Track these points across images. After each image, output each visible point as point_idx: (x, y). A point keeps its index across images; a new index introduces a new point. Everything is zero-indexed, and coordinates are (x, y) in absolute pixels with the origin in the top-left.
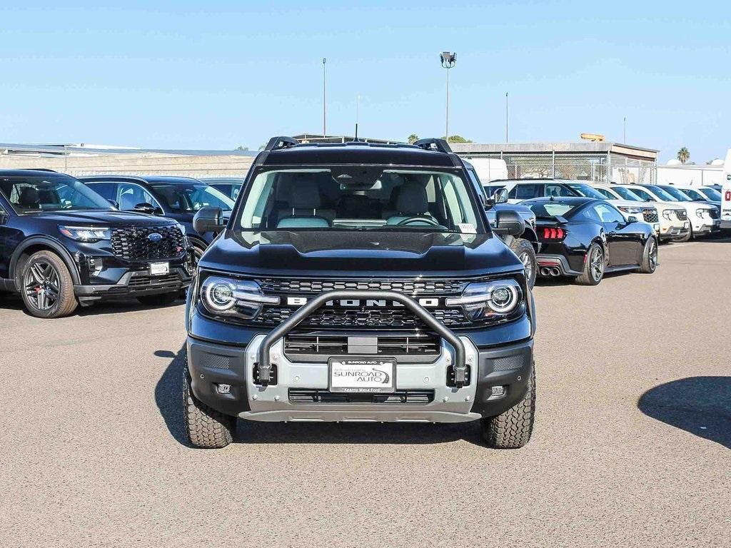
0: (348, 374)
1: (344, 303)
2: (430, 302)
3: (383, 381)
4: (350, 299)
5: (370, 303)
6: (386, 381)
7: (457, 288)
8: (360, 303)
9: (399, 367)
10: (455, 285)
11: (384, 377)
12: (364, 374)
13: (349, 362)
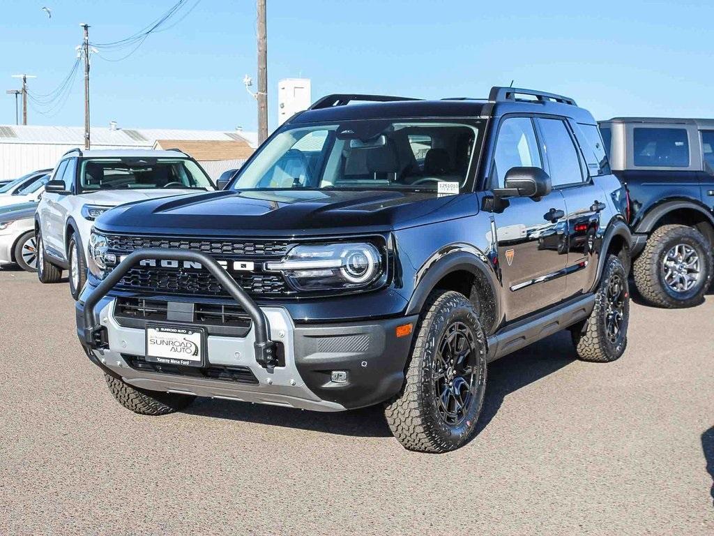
0: (162, 342)
1: (164, 264)
2: (245, 266)
3: (193, 353)
4: (170, 258)
5: (187, 265)
6: (195, 354)
7: (280, 250)
8: (179, 263)
9: (210, 339)
10: (278, 247)
11: (193, 349)
12: (177, 344)
13: (162, 329)
